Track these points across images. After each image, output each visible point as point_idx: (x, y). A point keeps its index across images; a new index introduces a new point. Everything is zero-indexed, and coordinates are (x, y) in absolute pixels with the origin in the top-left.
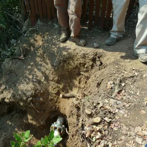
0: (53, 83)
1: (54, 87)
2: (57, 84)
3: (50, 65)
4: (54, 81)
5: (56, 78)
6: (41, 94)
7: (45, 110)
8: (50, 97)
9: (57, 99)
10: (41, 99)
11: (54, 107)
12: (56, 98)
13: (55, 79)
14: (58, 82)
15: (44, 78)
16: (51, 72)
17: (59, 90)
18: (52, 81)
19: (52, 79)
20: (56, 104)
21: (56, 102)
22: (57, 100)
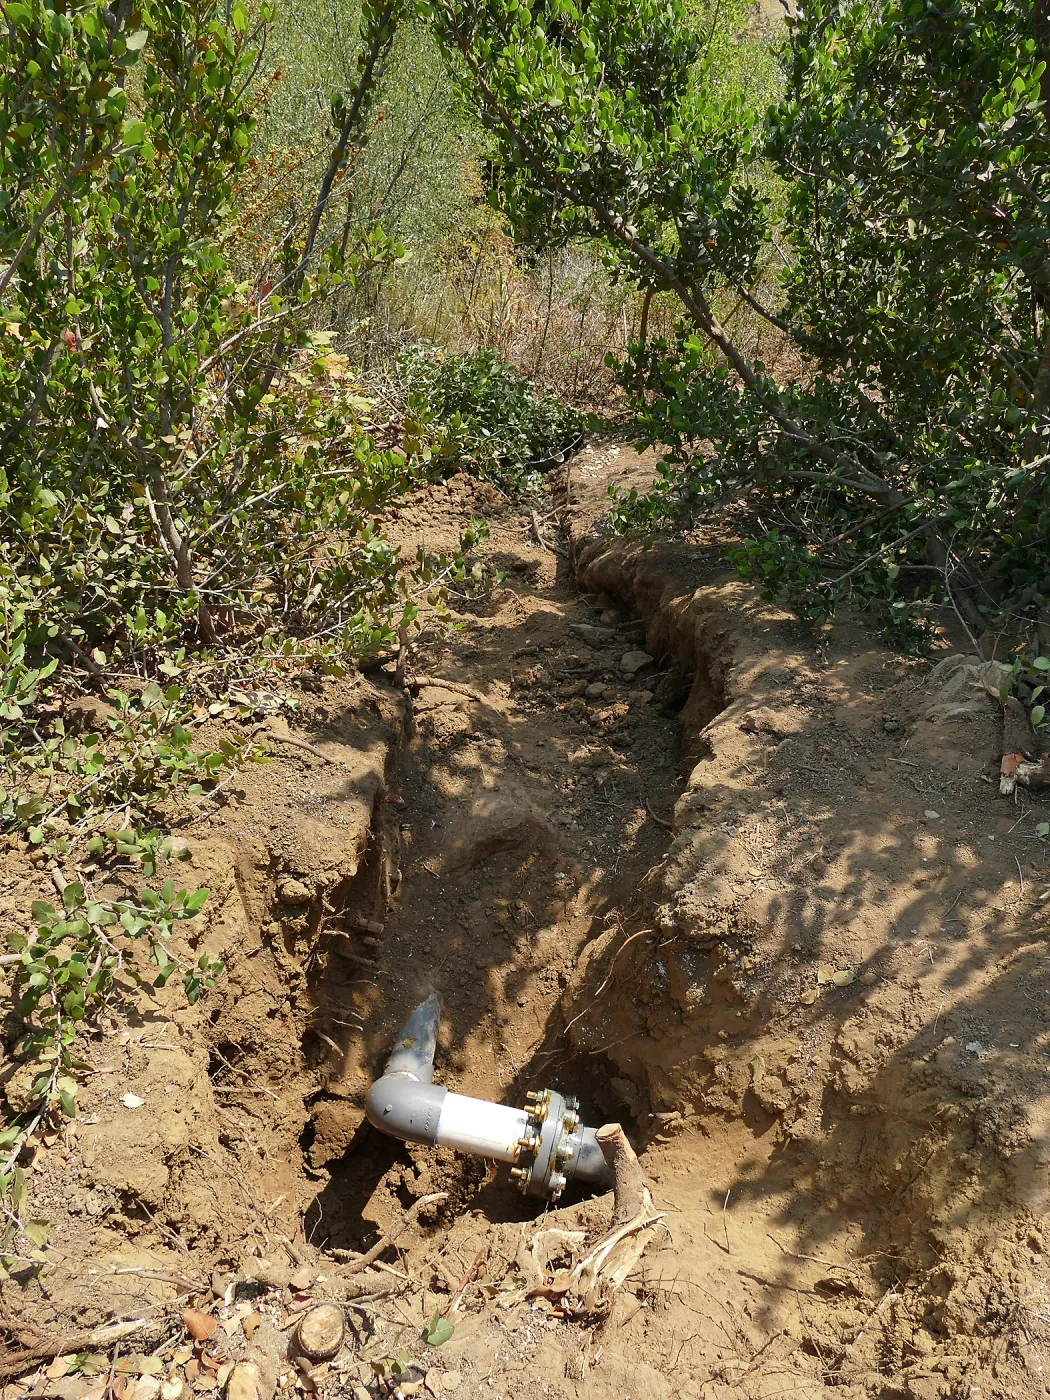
0: (823, 1057)
1: (793, 1072)
2: (816, 1091)
3: (944, 1003)
4: (835, 1067)
5: (856, 1080)
6: (725, 983)
7: (647, 1032)
8: (720, 1052)
9: (719, 1110)
10: (696, 992)
11: (666, 1094)
12: (725, 1102)
13: (849, 1068)
14: (835, 1099)
15: (840, 977)
16: (895, 1031)
17: (778, 1114)
18: (837, 1048)
19: (848, 1045)
20: (689, 1109)
21: (702, 1109)
22: (713, 1110)
